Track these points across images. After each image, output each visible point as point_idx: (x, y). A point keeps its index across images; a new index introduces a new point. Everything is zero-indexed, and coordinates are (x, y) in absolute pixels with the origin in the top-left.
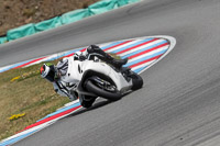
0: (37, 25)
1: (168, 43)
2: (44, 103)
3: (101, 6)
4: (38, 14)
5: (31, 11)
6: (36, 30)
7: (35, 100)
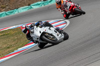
0: (7, 12)
1: (66, 23)
2: (8, 48)
3: (36, 5)
4: (7, 7)
5: (4, 6)
6: (6, 14)
7: (4, 46)
